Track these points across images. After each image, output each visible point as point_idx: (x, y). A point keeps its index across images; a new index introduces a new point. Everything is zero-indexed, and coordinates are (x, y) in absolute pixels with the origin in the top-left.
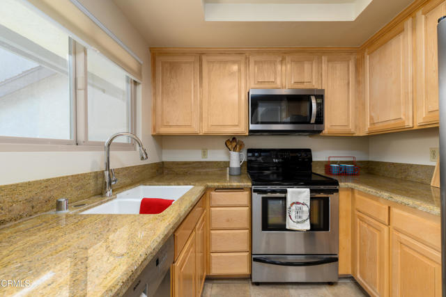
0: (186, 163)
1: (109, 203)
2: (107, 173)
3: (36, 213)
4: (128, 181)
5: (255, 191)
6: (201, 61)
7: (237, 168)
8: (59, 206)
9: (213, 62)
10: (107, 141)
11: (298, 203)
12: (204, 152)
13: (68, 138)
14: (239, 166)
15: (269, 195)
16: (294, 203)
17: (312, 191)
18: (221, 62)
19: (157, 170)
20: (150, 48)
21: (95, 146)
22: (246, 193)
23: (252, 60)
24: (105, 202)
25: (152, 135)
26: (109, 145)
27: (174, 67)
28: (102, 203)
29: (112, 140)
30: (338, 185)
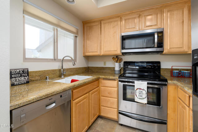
0: (97, 68)
1: (62, 80)
2: (62, 70)
3: (41, 80)
4: (72, 73)
5: (120, 81)
6: (101, 23)
7: (118, 71)
8: (46, 79)
9: (105, 23)
10: (62, 59)
11: (140, 89)
12: (105, 63)
13: (53, 58)
14: (119, 70)
15: (126, 83)
16: (138, 89)
17: (148, 84)
18: (109, 22)
19: (86, 70)
20: (83, 22)
21: (59, 60)
22: (116, 82)
23: (123, 18)
24: (60, 79)
25: (83, 56)
26: (63, 60)
27: (91, 28)
28: (59, 79)
29: (64, 58)
30: (167, 82)
